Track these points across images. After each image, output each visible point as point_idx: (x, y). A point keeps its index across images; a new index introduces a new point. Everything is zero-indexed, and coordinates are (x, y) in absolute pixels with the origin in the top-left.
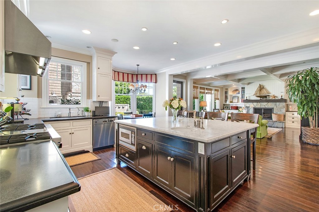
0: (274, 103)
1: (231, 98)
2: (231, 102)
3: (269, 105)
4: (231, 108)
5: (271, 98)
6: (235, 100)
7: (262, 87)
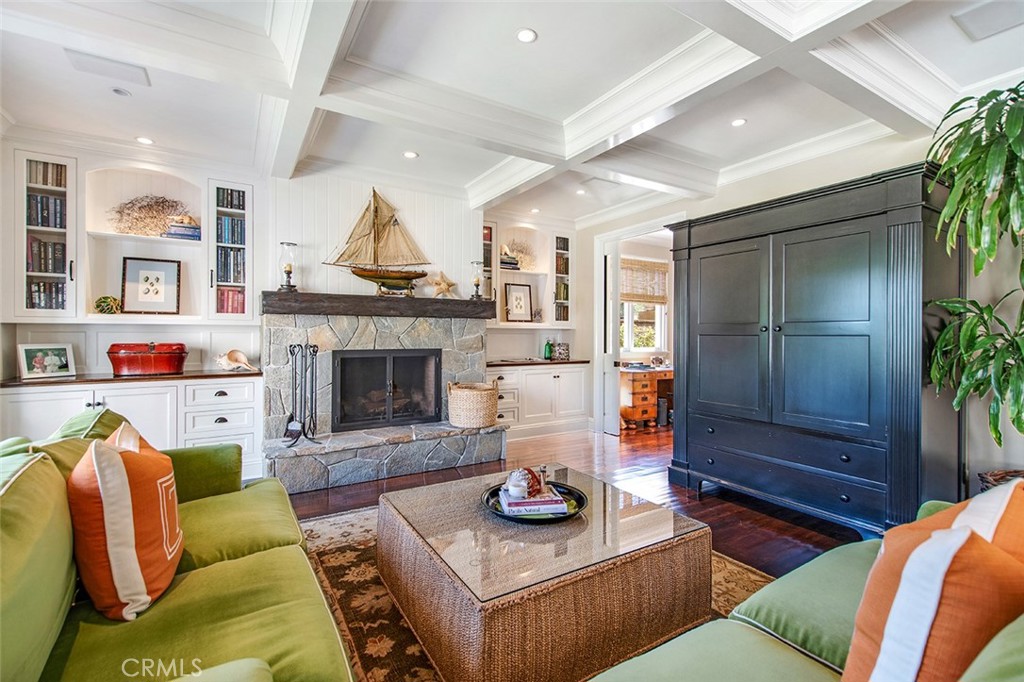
0: (441, 321)
1: (98, 269)
2: (103, 306)
3: (423, 333)
4: (117, 363)
5: (431, 292)
6: (151, 293)
7: (385, 213)
